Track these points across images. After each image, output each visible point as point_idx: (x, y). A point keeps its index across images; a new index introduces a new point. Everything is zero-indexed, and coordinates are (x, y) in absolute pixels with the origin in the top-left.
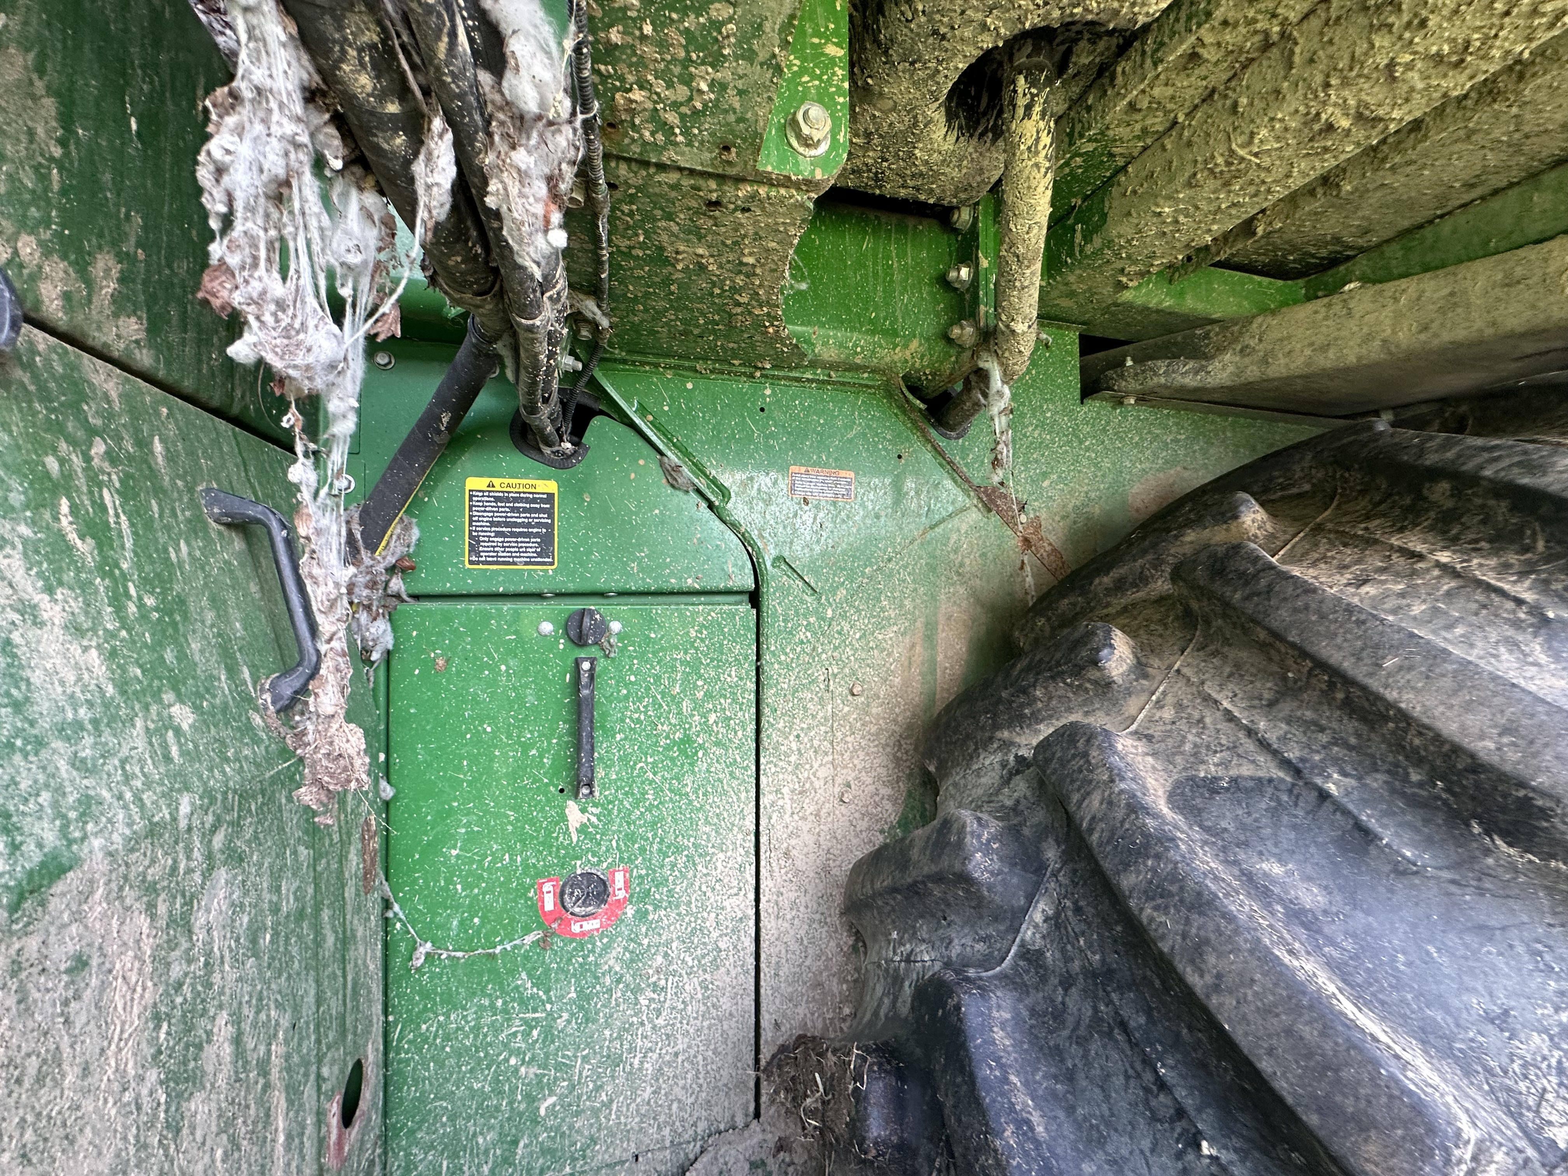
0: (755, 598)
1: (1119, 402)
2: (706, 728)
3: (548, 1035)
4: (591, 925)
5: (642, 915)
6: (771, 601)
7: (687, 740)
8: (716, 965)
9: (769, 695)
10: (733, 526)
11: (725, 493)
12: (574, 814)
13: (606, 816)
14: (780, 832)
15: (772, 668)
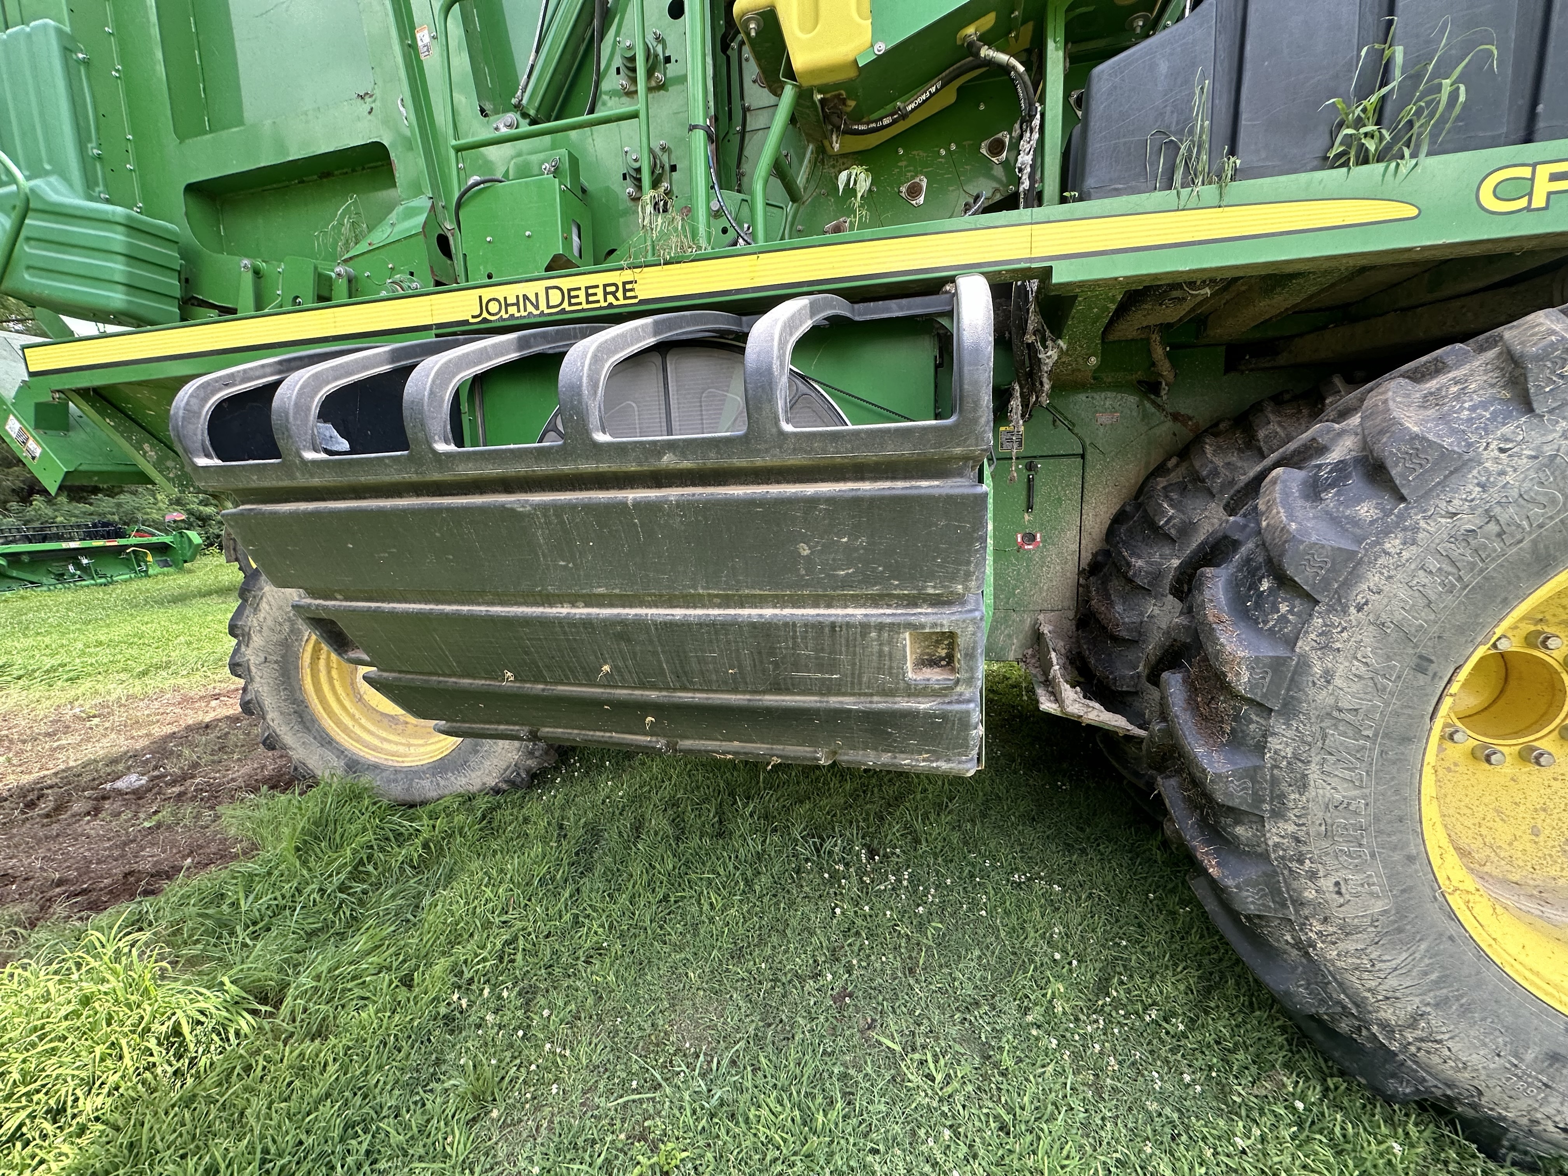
0: (1083, 456)
1: (1242, 372)
2: (1065, 495)
3: (1018, 574)
4: (1031, 547)
5: (1044, 546)
6: (1088, 457)
7: (1059, 498)
8: (1066, 563)
9: (1086, 485)
10: (1076, 435)
11: (1074, 425)
12: (1026, 516)
13: (1035, 518)
14: (1088, 527)
15: (1088, 477)
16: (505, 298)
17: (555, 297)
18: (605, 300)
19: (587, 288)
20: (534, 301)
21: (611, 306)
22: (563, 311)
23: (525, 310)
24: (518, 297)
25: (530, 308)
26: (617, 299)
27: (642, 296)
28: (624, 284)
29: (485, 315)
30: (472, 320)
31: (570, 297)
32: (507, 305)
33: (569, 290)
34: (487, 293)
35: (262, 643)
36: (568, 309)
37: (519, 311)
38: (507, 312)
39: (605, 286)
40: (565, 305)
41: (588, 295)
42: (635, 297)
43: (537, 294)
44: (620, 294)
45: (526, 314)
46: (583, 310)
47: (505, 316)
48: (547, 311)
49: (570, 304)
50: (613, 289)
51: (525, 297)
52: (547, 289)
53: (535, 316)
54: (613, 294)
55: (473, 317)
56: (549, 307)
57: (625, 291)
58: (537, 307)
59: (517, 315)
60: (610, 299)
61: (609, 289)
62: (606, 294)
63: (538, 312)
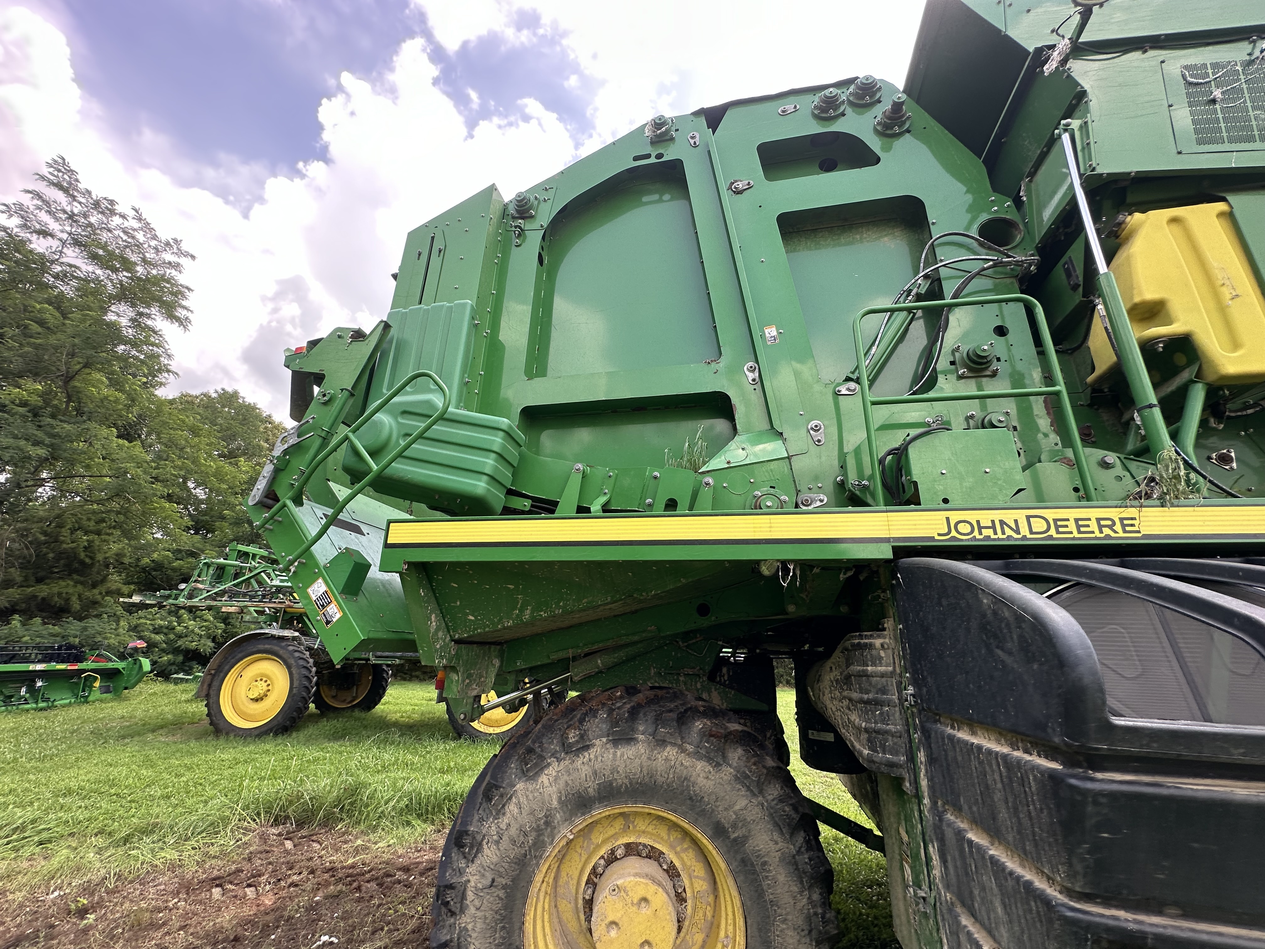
16: (978, 522)
17: (1039, 525)
18: (1101, 532)
19: (1077, 520)
20: (1014, 527)
21: (1108, 537)
22: (1051, 538)
23: (1003, 533)
24: (993, 522)
25: (1009, 532)
26: (1116, 532)
27: (1145, 531)
28: (1121, 520)
29: (954, 533)
30: (937, 537)
31: (1057, 527)
32: (980, 528)
33: (1055, 521)
34: (955, 516)
35: (495, 859)
36: (1055, 536)
37: (995, 533)
38: (980, 533)
39: (1098, 520)
40: (1052, 532)
41: (1078, 527)
42: (1139, 532)
43: (1016, 521)
44: (1118, 527)
45: (1004, 537)
46: (1074, 538)
47: (978, 537)
48: (1029, 536)
49: (1058, 532)
50: (1109, 523)
51: (1002, 523)
52: (1028, 518)
53: (1017, 539)
54: (1111, 527)
55: (939, 535)
56: (1031, 532)
57: (1123, 526)
58: (1018, 532)
59: (993, 536)
60: (1107, 531)
61: (1103, 523)
62: (1100, 527)
63: (1019, 536)
